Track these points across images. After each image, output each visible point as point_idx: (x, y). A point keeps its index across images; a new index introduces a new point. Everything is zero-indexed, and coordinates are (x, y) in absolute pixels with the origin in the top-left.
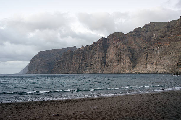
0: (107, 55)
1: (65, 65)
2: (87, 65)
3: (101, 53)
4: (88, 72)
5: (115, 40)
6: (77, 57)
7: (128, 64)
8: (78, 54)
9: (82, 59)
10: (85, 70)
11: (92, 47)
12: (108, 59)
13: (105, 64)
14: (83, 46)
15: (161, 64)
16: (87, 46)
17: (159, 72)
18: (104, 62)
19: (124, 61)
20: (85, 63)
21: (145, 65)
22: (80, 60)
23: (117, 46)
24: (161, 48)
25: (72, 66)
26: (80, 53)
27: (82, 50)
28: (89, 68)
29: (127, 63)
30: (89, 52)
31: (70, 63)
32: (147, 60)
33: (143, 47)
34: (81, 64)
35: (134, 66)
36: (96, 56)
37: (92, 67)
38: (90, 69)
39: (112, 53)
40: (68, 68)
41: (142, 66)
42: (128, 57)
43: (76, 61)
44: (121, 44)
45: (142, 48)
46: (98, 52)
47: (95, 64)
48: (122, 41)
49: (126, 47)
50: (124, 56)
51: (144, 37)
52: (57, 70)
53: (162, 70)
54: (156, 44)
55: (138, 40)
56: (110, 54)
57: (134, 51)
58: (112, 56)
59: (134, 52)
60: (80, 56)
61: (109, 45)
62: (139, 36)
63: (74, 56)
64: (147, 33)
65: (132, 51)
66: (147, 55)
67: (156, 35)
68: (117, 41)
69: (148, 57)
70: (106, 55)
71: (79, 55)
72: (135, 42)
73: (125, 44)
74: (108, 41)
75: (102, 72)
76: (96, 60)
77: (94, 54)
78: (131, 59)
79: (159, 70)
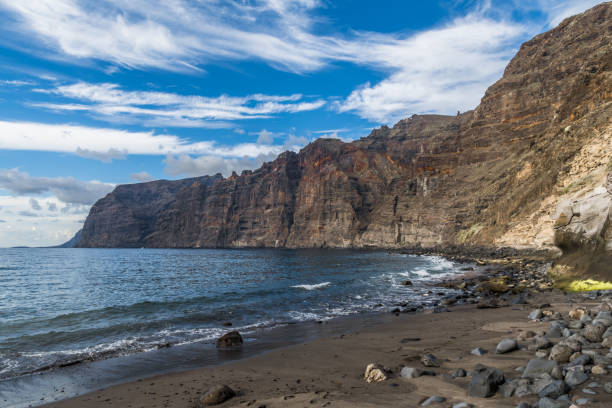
0: (297, 199)
1: (184, 224)
2: (243, 225)
3: (280, 194)
4: (246, 244)
5: (319, 158)
6: (216, 203)
7: (348, 223)
8: (221, 194)
9: (230, 209)
10: (238, 237)
11: (259, 176)
12: (301, 209)
13: (291, 222)
14: (234, 173)
15: (428, 224)
16: (245, 172)
17: (422, 245)
18: (288, 218)
19: (340, 216)
20: (236, 217)
21: (389, 227)
22: (226, 210)
23: (323, 175)
24: (433, 180)
25: (202, 225)
26: (225, 192)
27: (231, 182)
28: (247, 232)
29: (345, 220)
30: (250, 190)
31: (196, 219)
32: (395, 211)
33: (392, 178)
34: (228, 220)
35: (362, 230)
36: (268, 200)
37: (257, 230)
38: (251, 235)
39: (310, 194)
40: (191, 233)
41: (383, 228)
42: (348, 205)
43: (215, 214)
44: (335, 168)
45: (389, 182)
46: (274, 191)
47: (265, 222)
48: (338, 161)
49: (346, 179)
50: (340, 202)
51: (395, 152)
52: (161, 237)
53: (431, 240)
54: (420, 169)
55: (378, 159)
56: (304, 197)
57: (367, 189)
58: (309, 201)
59: (367, 191)
60: (225, 200)
61: (304, 171)
62: (383, 150)
63: (209, 199)
64: (404, 142)
65: (361, 189)
66: (396, 199)
67: (425, 149)
68: (324, 163)
69: (399, 205)
70: (294, 197)
71: (222, 197)
72: (372, 165)
73: (345, 170)
74: (303, 162)
75: (282, 244)
76: (269, 210)
77: (263, 193)
78: (357, 210)
79: (425, 240)
